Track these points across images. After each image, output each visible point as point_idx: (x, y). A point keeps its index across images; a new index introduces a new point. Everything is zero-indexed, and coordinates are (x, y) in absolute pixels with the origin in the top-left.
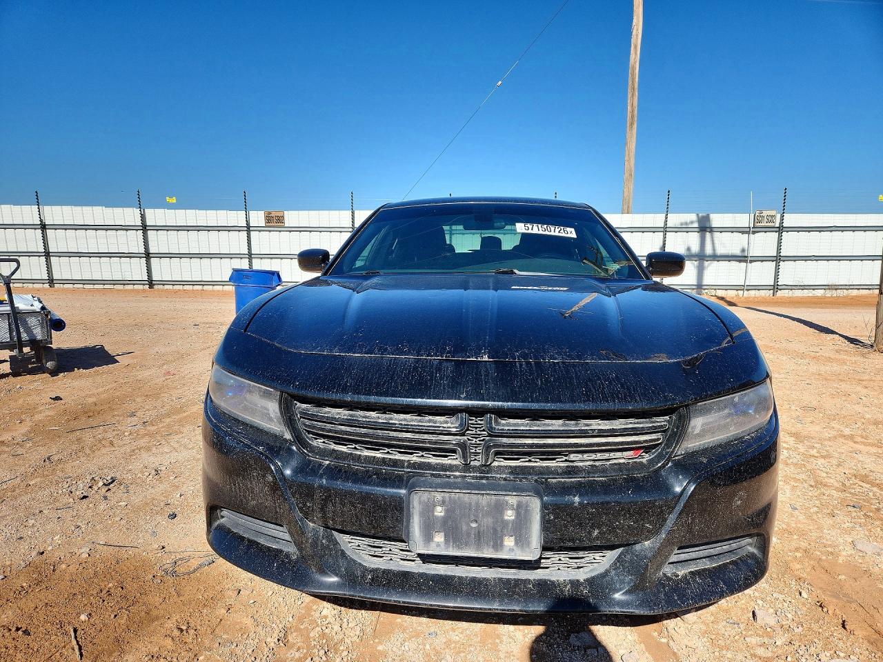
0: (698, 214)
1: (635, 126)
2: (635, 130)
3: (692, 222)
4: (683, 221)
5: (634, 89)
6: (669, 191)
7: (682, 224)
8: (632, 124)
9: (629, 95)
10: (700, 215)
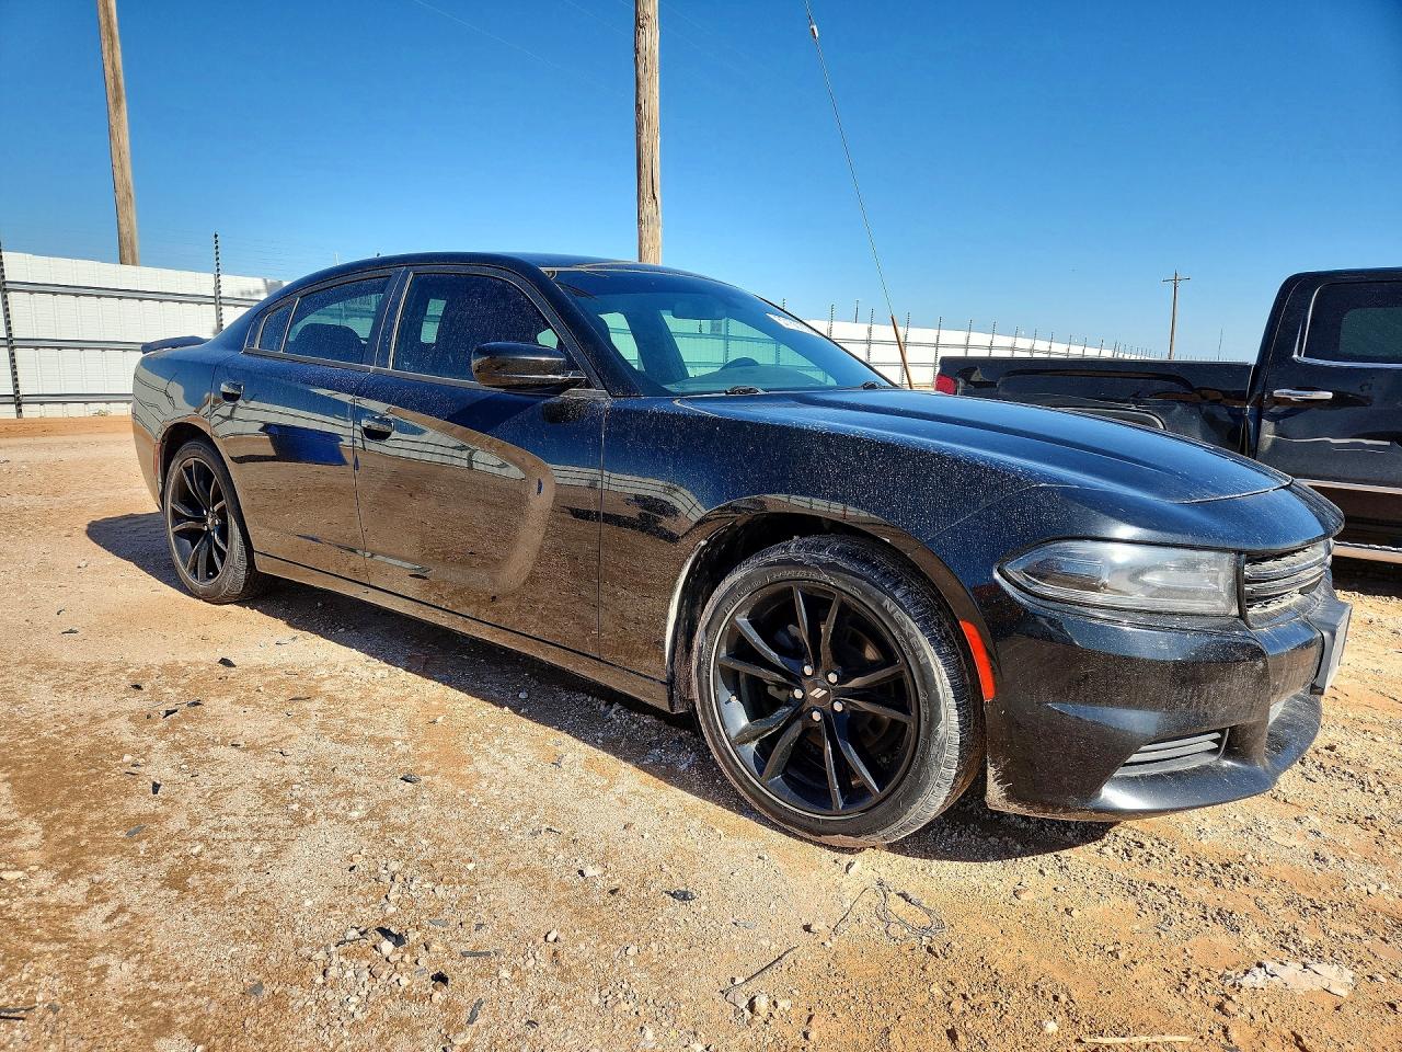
0: (265, 281)
1: (124, 105)
2: (125, 114)
3: (258, 292)
4: (245, 288)
5: (111, 35)
6: (216, 236)
7: (242, 294)
8: (117, 100)
9: (106, 47)
10: (269, 281)
